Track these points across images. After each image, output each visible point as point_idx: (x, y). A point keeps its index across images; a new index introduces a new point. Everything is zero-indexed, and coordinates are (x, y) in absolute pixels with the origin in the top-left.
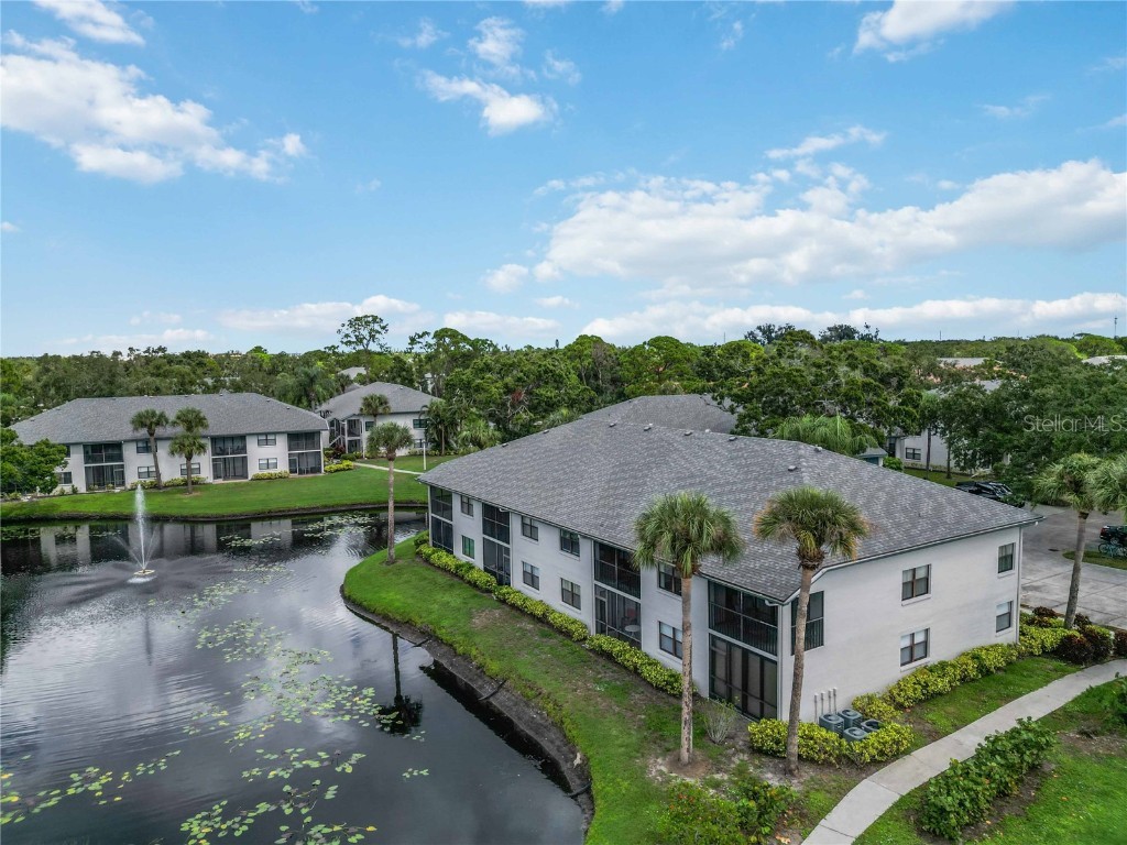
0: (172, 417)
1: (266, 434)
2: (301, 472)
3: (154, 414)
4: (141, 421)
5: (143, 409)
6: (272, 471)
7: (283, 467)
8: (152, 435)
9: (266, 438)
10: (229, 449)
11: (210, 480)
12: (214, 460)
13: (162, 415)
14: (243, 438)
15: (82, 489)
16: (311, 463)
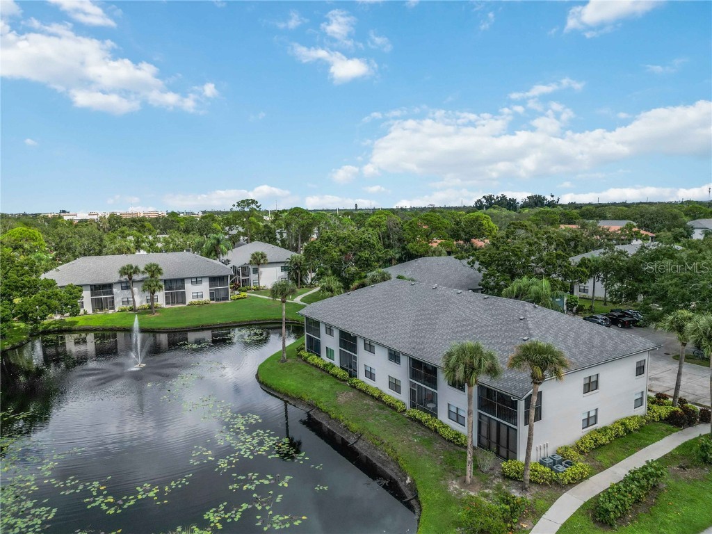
0: (142, 269)
1: (196, 278)
2: (217, 300)
3: (132, 267)
4: (123, 271)
5: (125, 264)
6: (201, 300)
7: (207, 297)
8: (130, 279)
9: (197, 280)
10: (175, 286)
11: (164, 305)
12: (166, 293)
13: (136, 268)
14: (182, 280)
15: (90, 311)
16: (222, 294)
